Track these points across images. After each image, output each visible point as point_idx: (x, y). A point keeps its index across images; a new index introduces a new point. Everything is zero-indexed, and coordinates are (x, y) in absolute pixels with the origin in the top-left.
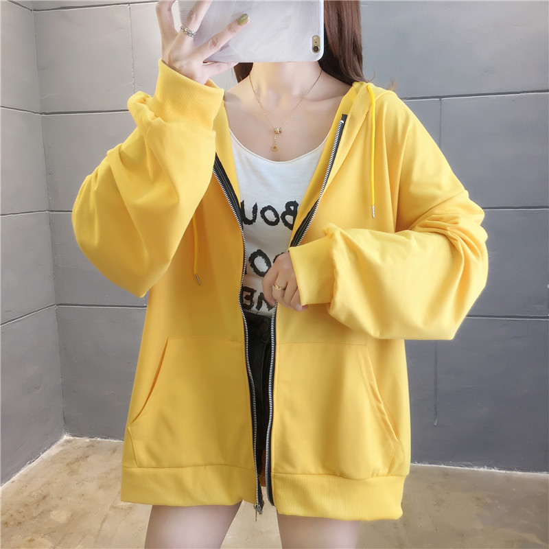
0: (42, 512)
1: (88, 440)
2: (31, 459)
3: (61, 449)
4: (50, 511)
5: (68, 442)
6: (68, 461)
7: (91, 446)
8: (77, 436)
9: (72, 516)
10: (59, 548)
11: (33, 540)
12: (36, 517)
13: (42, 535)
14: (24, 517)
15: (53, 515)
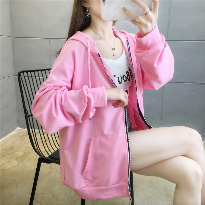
0: (12, 152)
1: (27, 130)
2: (5, 135)
3: (17, 132)
4: (15, 152)
5: (19, 130)
6: (20, 136)
8: (23, 128)
9: (24, 153)
10: (20, 163)
11: (10, 161)
12: (10, 154)
13: (13, 159)
14: (5, 154)
15: (17, 153)
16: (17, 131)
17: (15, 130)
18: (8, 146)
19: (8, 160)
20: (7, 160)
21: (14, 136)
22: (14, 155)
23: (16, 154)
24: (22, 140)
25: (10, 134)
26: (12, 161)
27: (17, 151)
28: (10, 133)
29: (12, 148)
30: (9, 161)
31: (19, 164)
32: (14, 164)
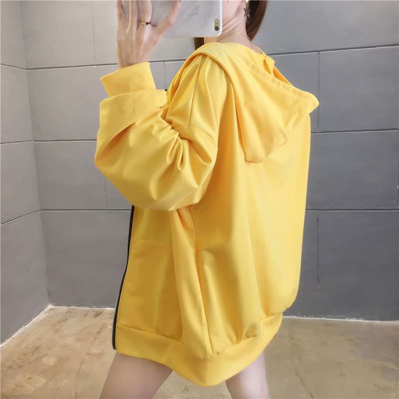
0: (37, 359)
1: (66, 308)
2: (26, 322)
3: (47, 315)
4: (42, 358)
5: (51, 309)
7: (69, 312)
8: (59, 306)
9: (58, 360)
10: (50, 382)
11: (32, 378)
12: (32, 362)
13: (38, 374)
14: (23, 362)
15: (45, 360)
16: (48, 312)
18: (29, 346)
19: (29, 376)
20: (26, 375)
21: (42, 323)
22: (39, 364)
23: (44, 362)
24: (56, 331)
25: (35, 320)
26: (35, 377)
27: (46, 355)
28: (35, 316)
29: (37, 348)
30: (29, 378)
31: (47, 383)
32: (39, 385)
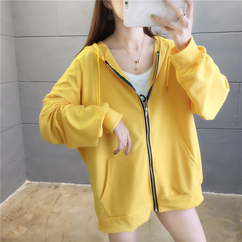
0: (21, 215)
1: (37, 183)
3: (26, 187)
4: (24, 215)
5: (28, 184)
7: (39, 185)
8: (32, 181)
9: (34, 216)
10: (30, 230)
11: (18, 228)
12: (18, 217)
13: (22, 225)
14: (13, 217)
15: (26, 216)
16: (26, 185)
17: (24, 184)
18: (16, 207)
19: (16, 227)
20: (14, 226)
21: (23, 192)
22: (22, 219)
24: (32, 197)
25: (18, 190)
26: (21, 227)
27: (26, 213)
31: (28, 231)
32: (23, 232)
